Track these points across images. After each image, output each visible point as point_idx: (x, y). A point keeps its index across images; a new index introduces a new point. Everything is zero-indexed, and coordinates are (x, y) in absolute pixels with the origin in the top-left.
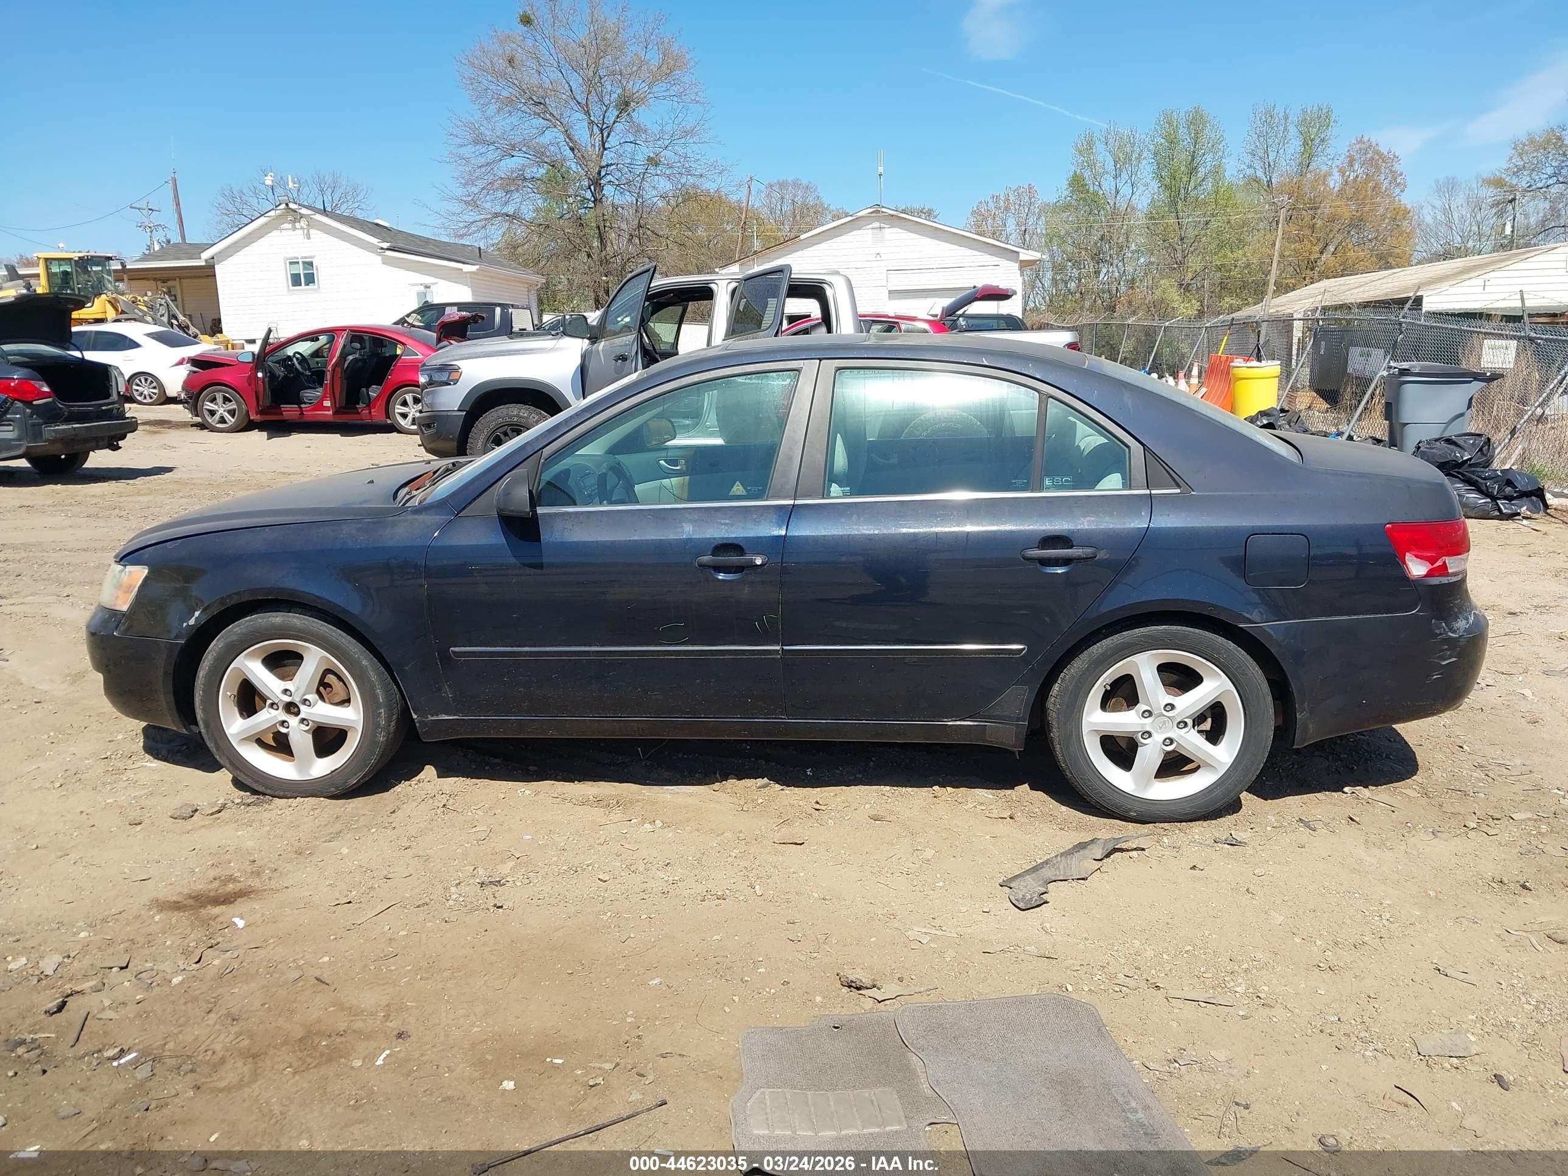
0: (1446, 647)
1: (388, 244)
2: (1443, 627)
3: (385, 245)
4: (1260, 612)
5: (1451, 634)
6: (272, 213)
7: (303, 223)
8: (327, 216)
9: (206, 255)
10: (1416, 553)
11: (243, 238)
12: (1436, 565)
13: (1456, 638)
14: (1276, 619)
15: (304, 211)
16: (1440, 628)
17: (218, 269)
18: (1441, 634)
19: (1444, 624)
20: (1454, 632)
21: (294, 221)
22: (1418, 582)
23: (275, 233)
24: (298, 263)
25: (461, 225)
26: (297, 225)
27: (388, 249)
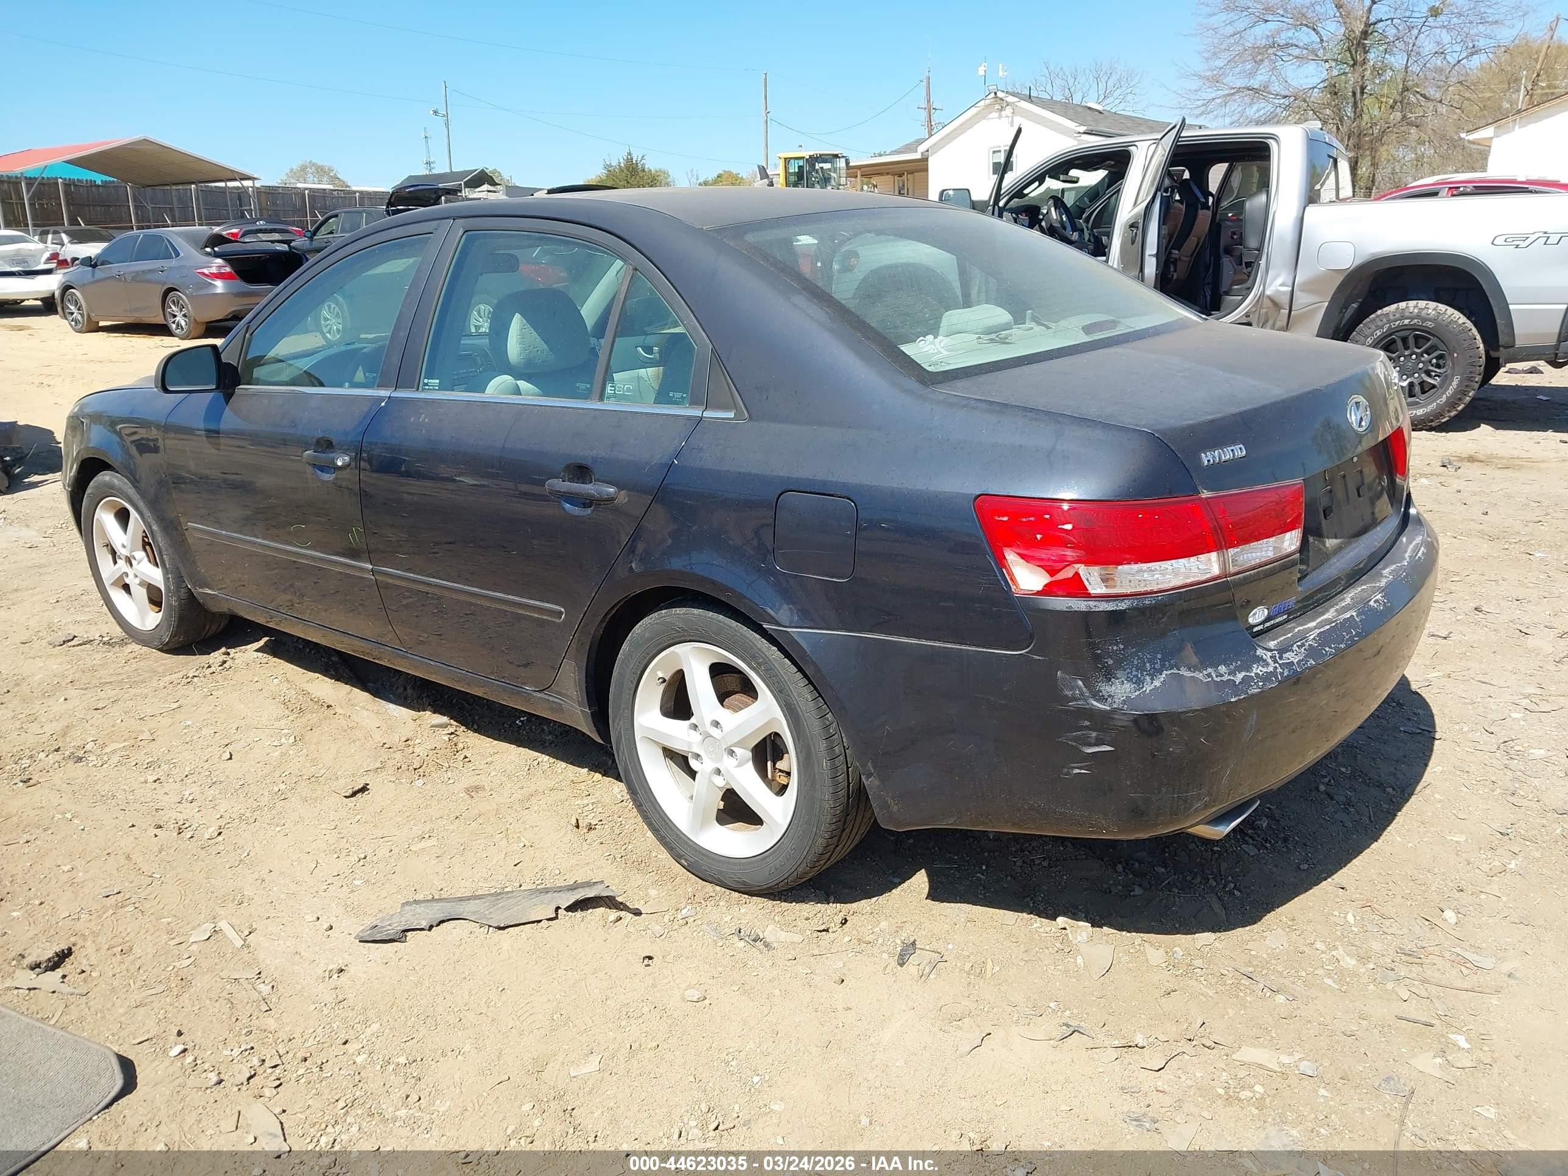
0: (1087, 723)
1: (1085, 128)
2: (1080, 688)
3: (1082, 129)
4: (790, 609)
5: (1095, 703)
6: (982, 103)
7: (1008, 111)
8: (1032, 102)
9: (922, 148)
10: (1019, 551)
11: (955, 130)
12: (1061, 576)
13: (1105, 711)
14: (812, 624)
15: (1011, 99)
16: (1072, 689)
17: (930, 159)
18: (1074, 699)
19: (1080, 683)
20: (1102, 699)
21: (1002, 109)
22: (1027, 603)
23: (984, 122)
24: (1000, 151)
25: (1199, 103)
26: (1003, 113)
27: (1084, 133)
